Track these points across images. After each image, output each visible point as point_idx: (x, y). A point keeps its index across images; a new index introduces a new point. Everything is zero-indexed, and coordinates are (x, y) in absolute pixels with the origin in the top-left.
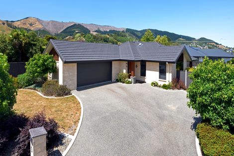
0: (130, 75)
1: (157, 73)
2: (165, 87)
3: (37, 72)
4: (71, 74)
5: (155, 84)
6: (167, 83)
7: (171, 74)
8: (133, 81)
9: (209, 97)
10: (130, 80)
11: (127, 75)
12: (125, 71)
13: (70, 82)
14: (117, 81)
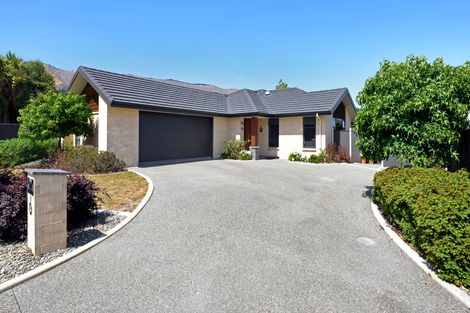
0: (249, 144)
1: (300, 138)
2: (313, 159)
3: (46, 128)
4: (125, 133)
5: (295, 157)
6: (317, 153)
7: (324, 137)
8: (254, 155)
9: (393, 115)
10: (249, 152)
11: (243, 143)
12: (238, 137)
13: (124, 149)
14: (224, 156)
